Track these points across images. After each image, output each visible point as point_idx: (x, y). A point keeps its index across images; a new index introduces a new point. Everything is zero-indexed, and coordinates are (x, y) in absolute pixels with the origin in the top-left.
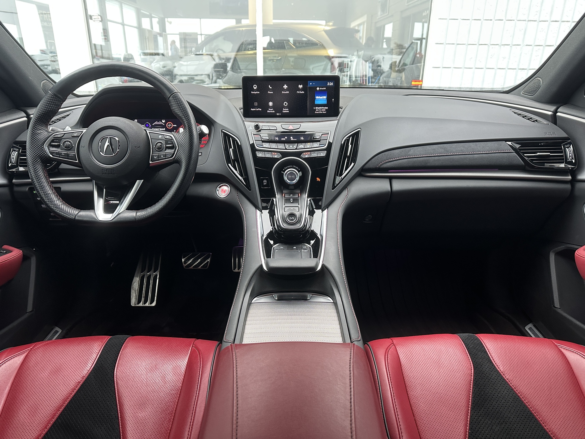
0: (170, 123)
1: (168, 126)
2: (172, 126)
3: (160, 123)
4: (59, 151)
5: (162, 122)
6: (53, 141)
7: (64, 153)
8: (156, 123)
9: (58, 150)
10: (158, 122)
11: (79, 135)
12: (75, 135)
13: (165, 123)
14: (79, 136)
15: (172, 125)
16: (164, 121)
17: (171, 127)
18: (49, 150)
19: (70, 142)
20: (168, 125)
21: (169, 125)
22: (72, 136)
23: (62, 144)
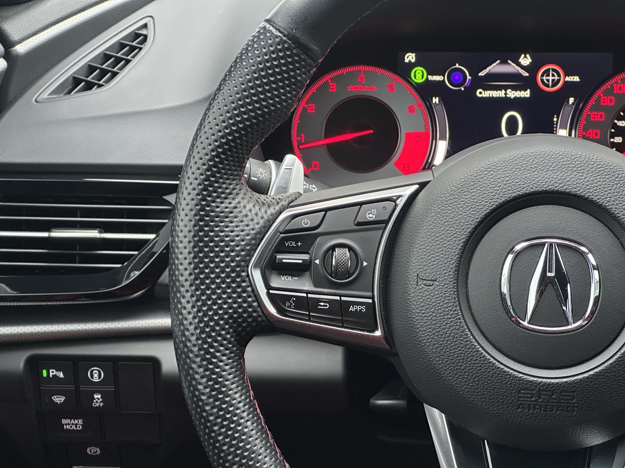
0: (554, 70)
1: (542, 81)
2: (559, 81)
3: (511, 68)
4: (308, 292)
5: (519, 64)
6: (281, 248)
7: (330, 302)
8: (495, 68)
9: (306, 288)
10: (504, 62)
11: (386, 218)
12: (371, 217)
13: (532, 69)
14: (387, 222)
15: (559, 75)
16: (525, 60)
17: (555, 83)
18: (268, 287)
19: (350, 249)
20: (542, 76)
21: (548, 75)
22: (359, 224)
23: (317, 262)
